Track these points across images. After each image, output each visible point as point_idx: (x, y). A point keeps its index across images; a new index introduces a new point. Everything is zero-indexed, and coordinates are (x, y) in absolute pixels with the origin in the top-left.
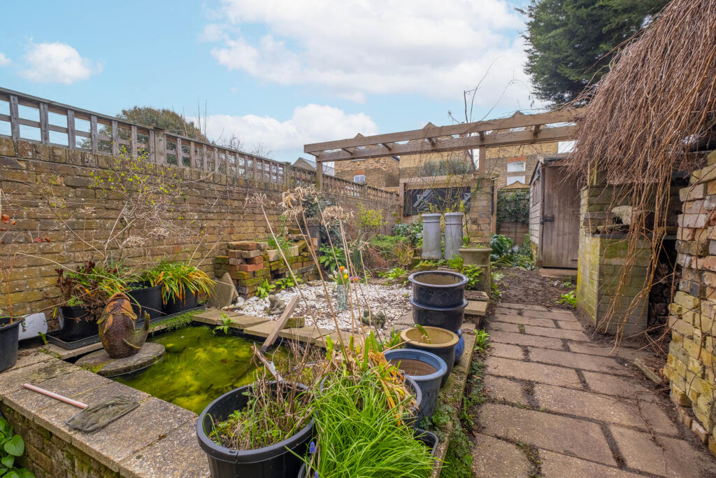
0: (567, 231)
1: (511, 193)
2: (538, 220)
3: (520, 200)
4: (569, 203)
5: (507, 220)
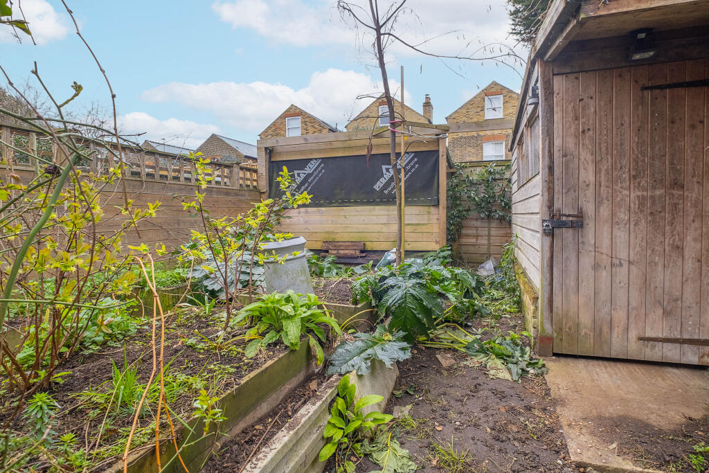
0: (623, 255)
1: (478, 169)
2: (536, 223)
3: (495, 180)
4: (626, 176)
5: (473, 214)
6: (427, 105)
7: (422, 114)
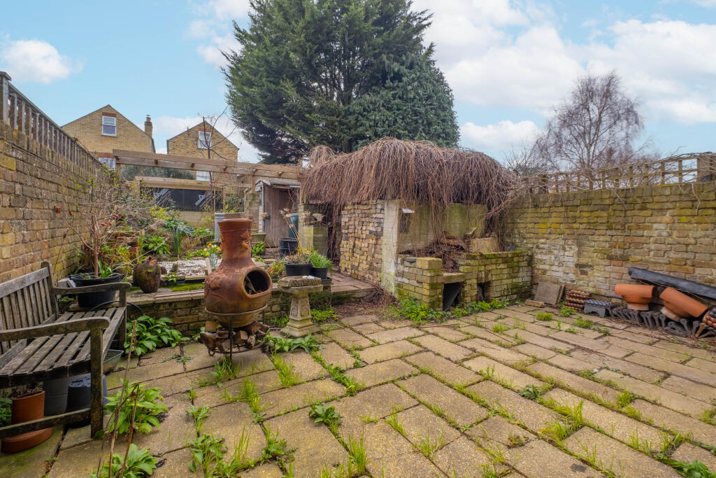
6: (148, 124)
7: (144, 130)
